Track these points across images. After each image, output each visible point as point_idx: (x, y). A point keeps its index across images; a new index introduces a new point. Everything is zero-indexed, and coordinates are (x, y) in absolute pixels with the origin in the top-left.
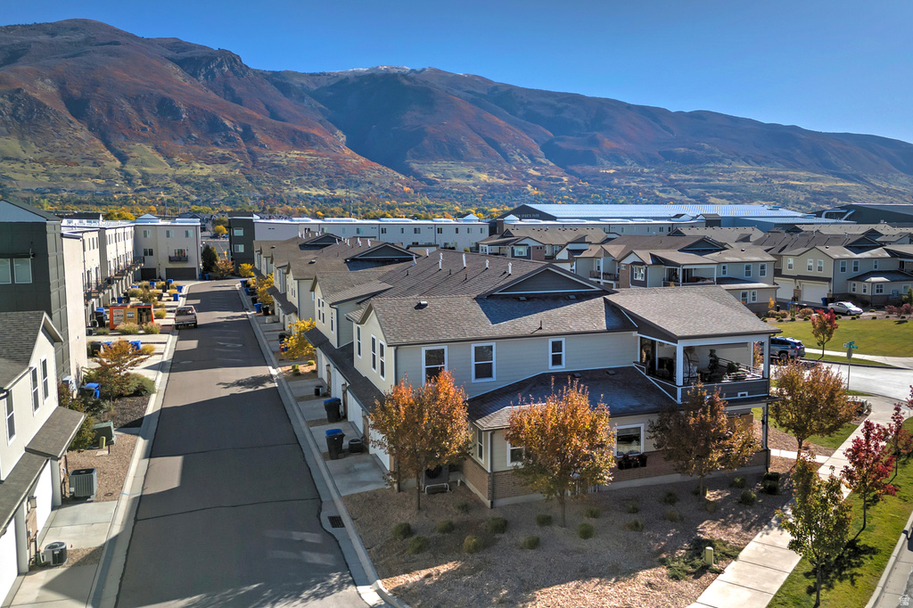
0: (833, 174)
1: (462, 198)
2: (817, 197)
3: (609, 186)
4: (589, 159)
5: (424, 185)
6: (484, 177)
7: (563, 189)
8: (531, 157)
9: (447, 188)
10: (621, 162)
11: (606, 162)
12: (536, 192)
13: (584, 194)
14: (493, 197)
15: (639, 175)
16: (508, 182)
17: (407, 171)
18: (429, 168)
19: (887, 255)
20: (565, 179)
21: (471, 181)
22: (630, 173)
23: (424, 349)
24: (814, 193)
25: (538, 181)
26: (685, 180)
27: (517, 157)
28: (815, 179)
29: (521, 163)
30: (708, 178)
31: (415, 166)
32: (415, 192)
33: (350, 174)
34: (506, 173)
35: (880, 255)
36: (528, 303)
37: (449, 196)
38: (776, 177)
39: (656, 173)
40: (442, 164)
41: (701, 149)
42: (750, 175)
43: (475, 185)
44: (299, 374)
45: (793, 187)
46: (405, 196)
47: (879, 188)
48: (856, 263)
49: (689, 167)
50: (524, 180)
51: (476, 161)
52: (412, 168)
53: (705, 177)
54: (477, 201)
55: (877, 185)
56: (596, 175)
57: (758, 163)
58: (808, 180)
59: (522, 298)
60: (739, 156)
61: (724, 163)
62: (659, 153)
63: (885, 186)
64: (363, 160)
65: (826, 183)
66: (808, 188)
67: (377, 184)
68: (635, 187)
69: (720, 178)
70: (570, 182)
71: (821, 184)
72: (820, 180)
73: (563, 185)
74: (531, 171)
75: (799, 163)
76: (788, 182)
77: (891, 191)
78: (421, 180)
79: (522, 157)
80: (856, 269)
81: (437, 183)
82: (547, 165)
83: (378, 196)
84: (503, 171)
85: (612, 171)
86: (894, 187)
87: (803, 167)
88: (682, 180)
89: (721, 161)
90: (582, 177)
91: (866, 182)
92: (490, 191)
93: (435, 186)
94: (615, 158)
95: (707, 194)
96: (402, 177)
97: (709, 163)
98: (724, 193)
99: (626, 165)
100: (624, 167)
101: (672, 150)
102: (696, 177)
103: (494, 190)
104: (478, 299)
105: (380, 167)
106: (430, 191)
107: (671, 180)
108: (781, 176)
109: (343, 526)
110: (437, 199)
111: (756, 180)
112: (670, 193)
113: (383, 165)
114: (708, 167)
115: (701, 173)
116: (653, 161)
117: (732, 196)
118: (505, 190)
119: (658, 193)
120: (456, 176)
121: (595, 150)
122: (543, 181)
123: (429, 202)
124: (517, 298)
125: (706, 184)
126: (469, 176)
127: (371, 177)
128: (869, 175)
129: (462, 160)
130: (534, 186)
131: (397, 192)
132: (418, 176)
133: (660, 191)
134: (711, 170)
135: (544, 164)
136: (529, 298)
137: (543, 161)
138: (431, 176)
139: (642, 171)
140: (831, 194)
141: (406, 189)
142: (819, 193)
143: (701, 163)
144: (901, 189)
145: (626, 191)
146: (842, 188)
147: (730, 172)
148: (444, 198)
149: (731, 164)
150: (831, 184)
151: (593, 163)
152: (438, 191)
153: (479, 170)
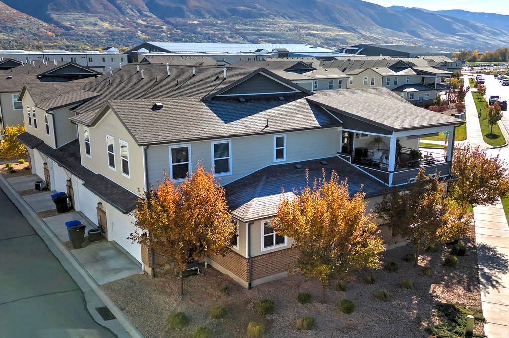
0: (338, 27)
1: (91, 40)
2: (328, 41)
3: (195, 33)
4: (180, 13)
5: (62, 30)
6: (106, 25)
7: (163, 34)
8: (139, 11)
9: (80, 33)
10: (202, 16)
11: (192, 16)
12: (144, 37)
13: (178, 38)
14: (114, 40)
15: (214, 25)
16: (124, 29)
17: (49, 20)
18: (65, 18)
19: (414, 73)
20: (164, 27)
21: (97, 28)
22: (208, 24)
23: (170, 148)
24: (326, 39)
25: (145, 29)
26: (245, 30)
27: (129, 11)
28: (326, 30)
29: (132, 16)
30: (260, 28)
31: (54, 16)
32: (57, 36)
33: (5, 21)
34: (122, 23)
35: (410, 74)
36: (248, 104)
37: (82, 39)
38: (302, 28)
39: (226, 24)
40: (74, 15)
41: (255, 8)
42: (286, 27)
43: (100, 31)
44: (14, 172)
45: (313, 35)
46: (49, 39)
47: (365, 36)
48: (396, 79)
49: (248, 20)
50: (135, 28)
51: (100, 13)
52: (52, 19)
53: (258, 28)
54: (102, 42)
55: (364, 34)
56: (185, 25)
57: (291, 18)
58: (322, 30)
59: (242, 100)
60: (279, 13)
61: (270, 18)
62: (228, 10)
63: (368, 34)
64: (14, 11)
65: (334, 32)
66: (322, 36)
67: (27, 30)
68: (212, 34)
69: (268, 29)
70: (168, 30)
71: (330, 33)
72: (329, 30)
73: (163, 32)
74: (140, 21)
75: (316, 19)
76: (310, 31)
77: (372, 38)
78: (60, 27)
79: (133, 11)
80: (395, 83)
81: (71, 29)
82: (151, 17)
83: (28, 38)
84: (119, 21)
85: (196, 22)
86: (373, 35)
87: (320, 22)
88: (243, 29)
89: (267, 17)
90: (176, 26)
91: (357, 32)
92: (111, 35)
93: (71, 32)
94: (198, 13)
95: (260, 39)
96: (46, 25)
97: (260, 18)
98: (271, 39)
99: (205, 18)
100: (204, 20)
101: (235, 8)
102: (252, 28)
103: (114, 35)
104: (204, 100)
105: (28, 17)
106: (67, 35)
107: (236, 29)
108: (306, 28)
109: (115, 318)
110: (72, 41)
111: (290, 30)
112: (235, 38)
113: (31, 15)
114: (259, 21)
115: (255, 25)
116: (223, 16)
117: (275, 41)
118: (123, 35)
119: (228, 38)
120: (85, 24)
121: (184, 7)
122: (149, 29)
123: (67, 43)
124: (237, 99)
125: (258, 32)
126: (96, 25)
127: (22, 25)
128: (359, 27)
129: (89, 12)
130: (142, 32)
131: (42, 36)
132: (57, 24)
133: (229, 37)
134: (261, 23)
135: (149, 16)
136: (248, 99)
137: (148, 14)
138: (67, 24)
139: (216, 23)
140: (336, 40)
141: (50, 34)
142: (329, 39)
143: (255, 17)
144: (378, 36)
145: (207, 37)
146: (342, 36)
147: (273, 25)
148: (78, 40)
149: (274, 19)
150: (336, 33)
151: (183, 16)
152: (73, 35)
153: (102, 20)
